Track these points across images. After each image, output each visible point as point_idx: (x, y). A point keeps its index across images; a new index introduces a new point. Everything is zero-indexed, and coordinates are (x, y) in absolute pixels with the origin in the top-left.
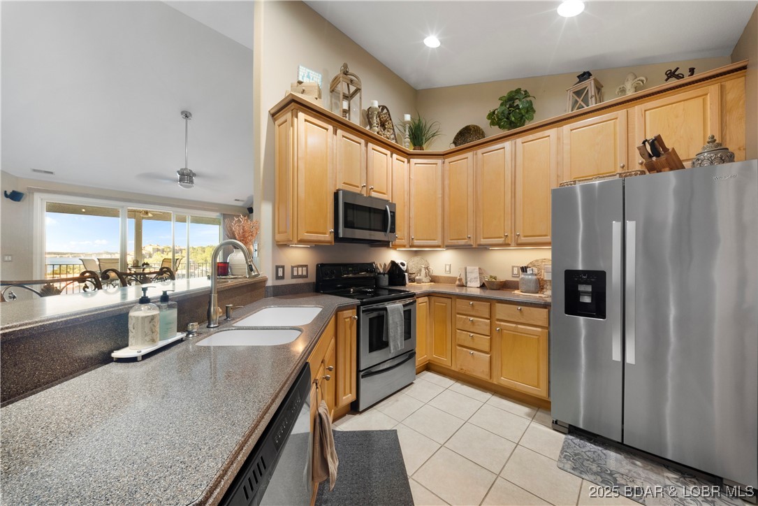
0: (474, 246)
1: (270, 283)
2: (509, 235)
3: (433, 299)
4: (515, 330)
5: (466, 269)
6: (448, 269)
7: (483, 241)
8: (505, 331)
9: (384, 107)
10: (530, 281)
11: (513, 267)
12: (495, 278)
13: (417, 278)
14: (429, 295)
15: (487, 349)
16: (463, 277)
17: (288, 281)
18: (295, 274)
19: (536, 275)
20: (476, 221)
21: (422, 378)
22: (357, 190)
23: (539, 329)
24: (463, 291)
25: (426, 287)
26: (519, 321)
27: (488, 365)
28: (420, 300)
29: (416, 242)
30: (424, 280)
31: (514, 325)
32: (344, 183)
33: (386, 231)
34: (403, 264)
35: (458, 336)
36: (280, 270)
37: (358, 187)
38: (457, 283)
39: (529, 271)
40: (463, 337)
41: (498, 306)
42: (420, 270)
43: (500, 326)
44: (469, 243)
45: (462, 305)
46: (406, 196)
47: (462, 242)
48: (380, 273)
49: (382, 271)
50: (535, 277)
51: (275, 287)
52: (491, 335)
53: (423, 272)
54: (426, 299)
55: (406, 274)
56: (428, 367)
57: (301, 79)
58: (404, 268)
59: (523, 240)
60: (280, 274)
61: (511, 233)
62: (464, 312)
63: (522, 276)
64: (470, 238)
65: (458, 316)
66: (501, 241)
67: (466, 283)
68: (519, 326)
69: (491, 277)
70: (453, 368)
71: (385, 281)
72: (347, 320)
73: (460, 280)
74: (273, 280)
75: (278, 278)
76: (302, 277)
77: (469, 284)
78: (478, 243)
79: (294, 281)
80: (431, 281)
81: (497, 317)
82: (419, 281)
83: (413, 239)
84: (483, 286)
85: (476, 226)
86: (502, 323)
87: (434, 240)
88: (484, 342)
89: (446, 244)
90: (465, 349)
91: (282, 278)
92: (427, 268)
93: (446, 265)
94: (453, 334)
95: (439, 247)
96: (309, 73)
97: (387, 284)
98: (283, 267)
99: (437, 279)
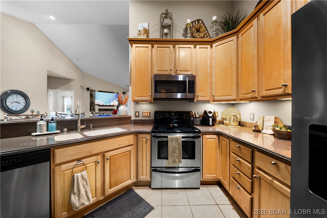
0: (259, 99)
1: (133, 118)
4: (271, 183)
5: (264, 118)
6: (252, 117)
7: (266, 93)
8: (263, 181)
13: (227, 122)
15: (249, 190)
16: (260, 124)
17: (140, 118)
18: (144, 115)
22: (168, 73)
26: (275, 176)
27: (249, 204)
28: (207, 136)
30: (233, 124)
31: (270, 178)
32: (159, 71)
34: (210, 112)
35: (231, 169)
36: (137, 114)
37: (168, 71)
38: (253, 128)
40: (234, 172)
43: (258, 173)
44: (255, 96)
45: (234, 146)
47: (249, 96)
49: (198, 116)
51: (134, 120)
52: (252, 179)
55: (210, 119)
57: (139, 30)
60: (137, 115)
64: (254, 91)
70: (230, 192)
72: (143, 139)
73: (256, 126)
74: (134, 117)
75: (136, 116)
76: (146, 117)
77: (264, 131)
78: (261, 95)
79: (143, 118)
81: (257, 165)
84: (274, 134)
86: (260, 172)
87: (231, 95)
88: (247, 183)
89: (240, 98)
91: (138, 116)
93: (251, 114)
96: (142, 25)
98: (138, 112)
99: (245, 124)
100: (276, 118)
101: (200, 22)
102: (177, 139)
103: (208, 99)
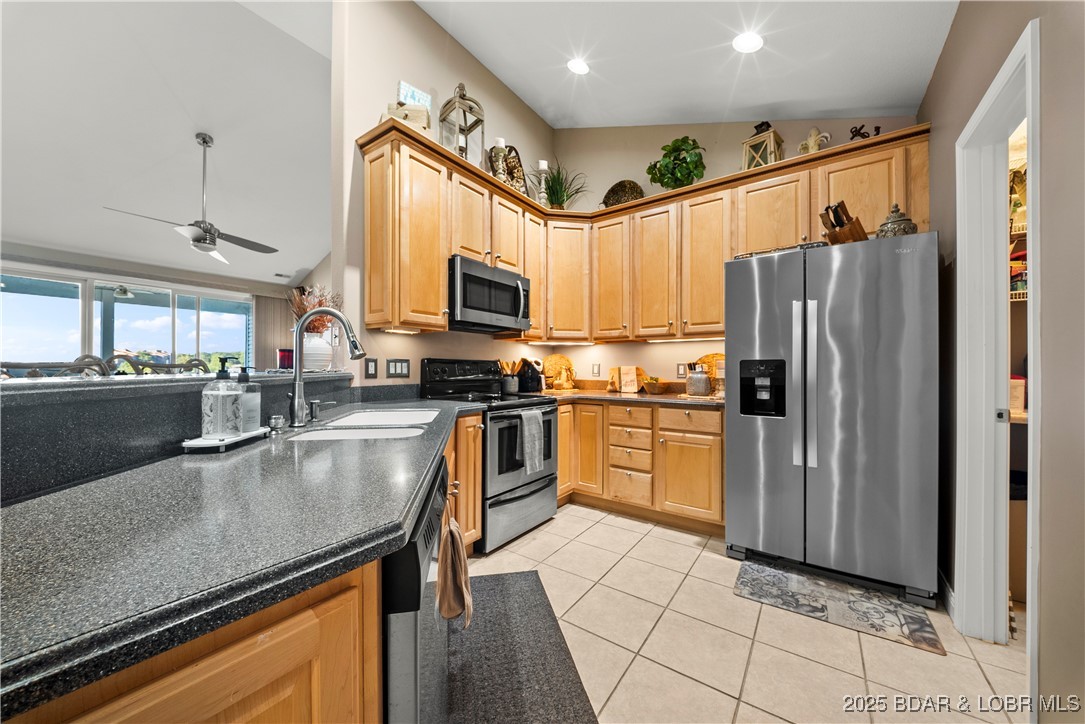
0: (631, 339)
1: (357, 383)
2: (674, 323)
3: (579, 407)
4: (683, 440)
5: (619, 370)
6: (596, 371)
7: (643, 332)
8: (670, 443)
9: (512, 149)
10: (699, 380)
11: (679, 365)
12: (656, 380)
13: (556, 382)
14: (573, 402)
15: (648, 468)
16: (616, 379)
17: (382, 381)
18: (392, 371)
19: (706, 373)
20: (633, 306)
21: (564, 511)
22: (479, 258)
23: (711, 437)
24: (617, 396)
25: (568, 393)
26: (687, 429)
27: (649, 487)
28: (562, 409)
29: (556, 334)
30: (566, 385)
31: (681, 434)
32: (462, 247)
33: (517, 316)
34: (538, 364)
35: (611, 454)
36: (372, 365)
37: (480, 253)
38: (609, 387)
39: (698, 369)
40: (618, 455)
41: (662, 411)
42: (560, 373)
43: (664, 436)
44: (624, 334)
45: (617, 413)
46: (542, 271)
47: (615, 333)
48: (507, 375)
49: (509, 373)
50: (705, 376)
51: (363, 388)
52: (653, 449)
53: (564, 374)
54: (569, 407)
55: (542, 376)
56: (572, 499)
57: (402, 100)
58: (539, 368)
59: (691, 328)
60: (372, 370)
61: (677, 320)
62: (620, 423)
63: (689, 375)
64: (625, 327)
65: (611, 427)
66: (664, 330)
67: (620, 387)
68: (687, 435)
69: (652, 378)
70: (605, 497)
71: (513, 385)
72: (470, 430)
73: (613, 384)
74: (361, 378)
75: (368, 376)
76: (400, 376)
77: (624, 389)
78: (636, 333)
79: (391, 382)
80: (574, 387)
81: (661, 426)
82: (559, 387)
83: (551, 328)
84: (641, 391)
85: (633, 312)
86: (667, 433)
87: (580, 330)
88: (643, 459)
89: (595, 335)
90: (620, 470)
91: (374, 376)
92: (569, 370)
93: (593, 366)
94: (606, 453)
95: (585, 339)
96: (413, 92)
97: (517, 389)
98: (375, 361)
99: (582, 384)
100: (637, 369)
101: (513, 154)
102: (536, 417)
103: (542, 335)
